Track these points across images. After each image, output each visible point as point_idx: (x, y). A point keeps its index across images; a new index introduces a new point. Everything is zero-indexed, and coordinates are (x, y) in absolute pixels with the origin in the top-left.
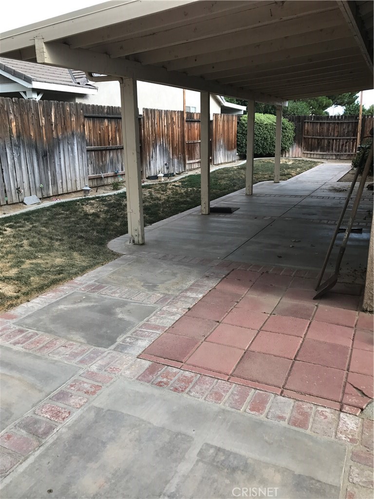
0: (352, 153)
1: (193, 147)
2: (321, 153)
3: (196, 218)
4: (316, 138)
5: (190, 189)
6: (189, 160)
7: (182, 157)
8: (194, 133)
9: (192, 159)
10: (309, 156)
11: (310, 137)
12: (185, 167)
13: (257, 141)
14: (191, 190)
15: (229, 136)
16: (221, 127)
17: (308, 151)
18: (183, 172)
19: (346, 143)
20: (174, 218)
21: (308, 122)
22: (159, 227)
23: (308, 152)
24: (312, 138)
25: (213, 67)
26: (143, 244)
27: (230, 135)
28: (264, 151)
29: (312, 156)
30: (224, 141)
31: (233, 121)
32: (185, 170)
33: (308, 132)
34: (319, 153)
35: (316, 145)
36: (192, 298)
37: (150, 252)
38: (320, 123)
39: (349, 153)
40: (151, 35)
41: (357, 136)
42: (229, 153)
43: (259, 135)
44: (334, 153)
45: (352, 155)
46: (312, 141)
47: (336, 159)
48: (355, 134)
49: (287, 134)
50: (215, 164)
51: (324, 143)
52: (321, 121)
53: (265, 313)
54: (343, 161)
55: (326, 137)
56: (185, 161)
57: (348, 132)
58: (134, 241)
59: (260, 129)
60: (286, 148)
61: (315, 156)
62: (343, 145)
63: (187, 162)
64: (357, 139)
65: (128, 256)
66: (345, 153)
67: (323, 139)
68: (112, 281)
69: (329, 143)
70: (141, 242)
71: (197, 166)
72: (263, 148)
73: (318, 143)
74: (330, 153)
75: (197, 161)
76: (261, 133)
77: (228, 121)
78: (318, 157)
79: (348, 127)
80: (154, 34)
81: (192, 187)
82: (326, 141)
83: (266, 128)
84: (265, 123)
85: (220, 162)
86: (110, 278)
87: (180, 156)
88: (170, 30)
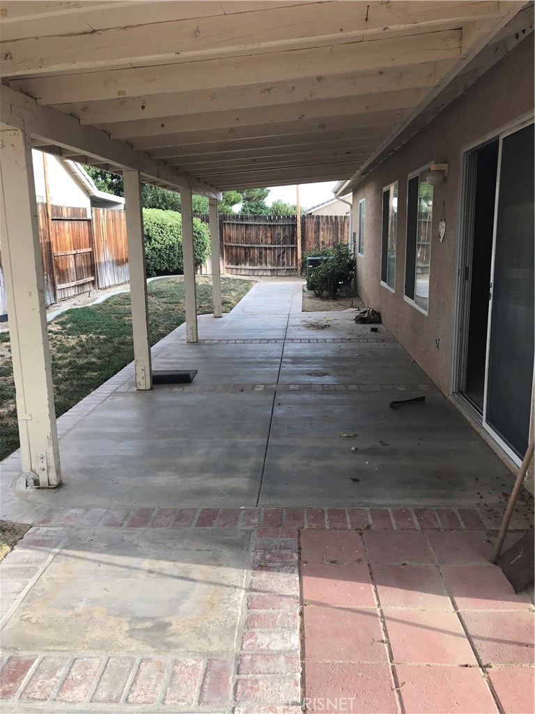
0: (292, 267)
1: (64, 262)
2: (251, 267)
3: (132, 399)
4: (242, 247)
5: (84, 337)
6: (60, 283)
7: (49, 280)
8: (65, 238)
9: (64, 282)
10: (234, 271)
11: (234, 245)
12: (55, 295)
13: (160, 250)
14: (87, 340)
15: (117, 244)
16: (105, 230)
17: (232, 264)
18: (52, 304)
19: (283, 253)
20: (88, 405)
21: (228, 224)
22: (69, 430)
23: (233, 266)
24: (237, 247)
25: (163, 126)
26: (60, 485)
27: (119, 241)
28: (171, 265)
29: (239, 272)
30: (110, 250)
31: (120, 220)
32: (55, 300)
33: (230, 238)
34: (248, 267)
35: (243, 256)
36: (279, 653)
37: (87, 509)
38: (246, 225)
39: (288, 268)
40: (85, 33)
41: (296, 244)
42: (119, 269)
43: (162, 242)
44: (269, 267)
45: (292, 269)
46: (237, 251)
47: (272, 276)
48: (293, 241)
49: (202, 241)
50: (100, 287)
51: (254, 253)
52: (246, 223)
53: (466, 666)
54: (282, 278)
55: (255, 246)
56: (54, 285)
57: (284, 238)
58: (36, 482)
59: (162, 233)
60: (201, 260)
61: (243, 273)
62: (279, 256)
63: (59, 286)
64: (296, 248)
65: (43, 530)
66: (283, 268)
67: (252, 247)
68: (37, 633)
69: (261, 253)
70: (54, 482)
71: (73, 293)
72: (169, 261)
73: (246, 254)
74: (264, 266)
75: (73, 284)
76: (164, 239)
77: (114, 220)
78: (247, 273)
79: (284, 231)
80: (94, 31)
81: (86, 332)
82: (256, 250)
83: (171, 231)
84: (169, 224)
85: (107, 285)
86: (28, 620)
87: (46, 277)
88: (134, 26)
